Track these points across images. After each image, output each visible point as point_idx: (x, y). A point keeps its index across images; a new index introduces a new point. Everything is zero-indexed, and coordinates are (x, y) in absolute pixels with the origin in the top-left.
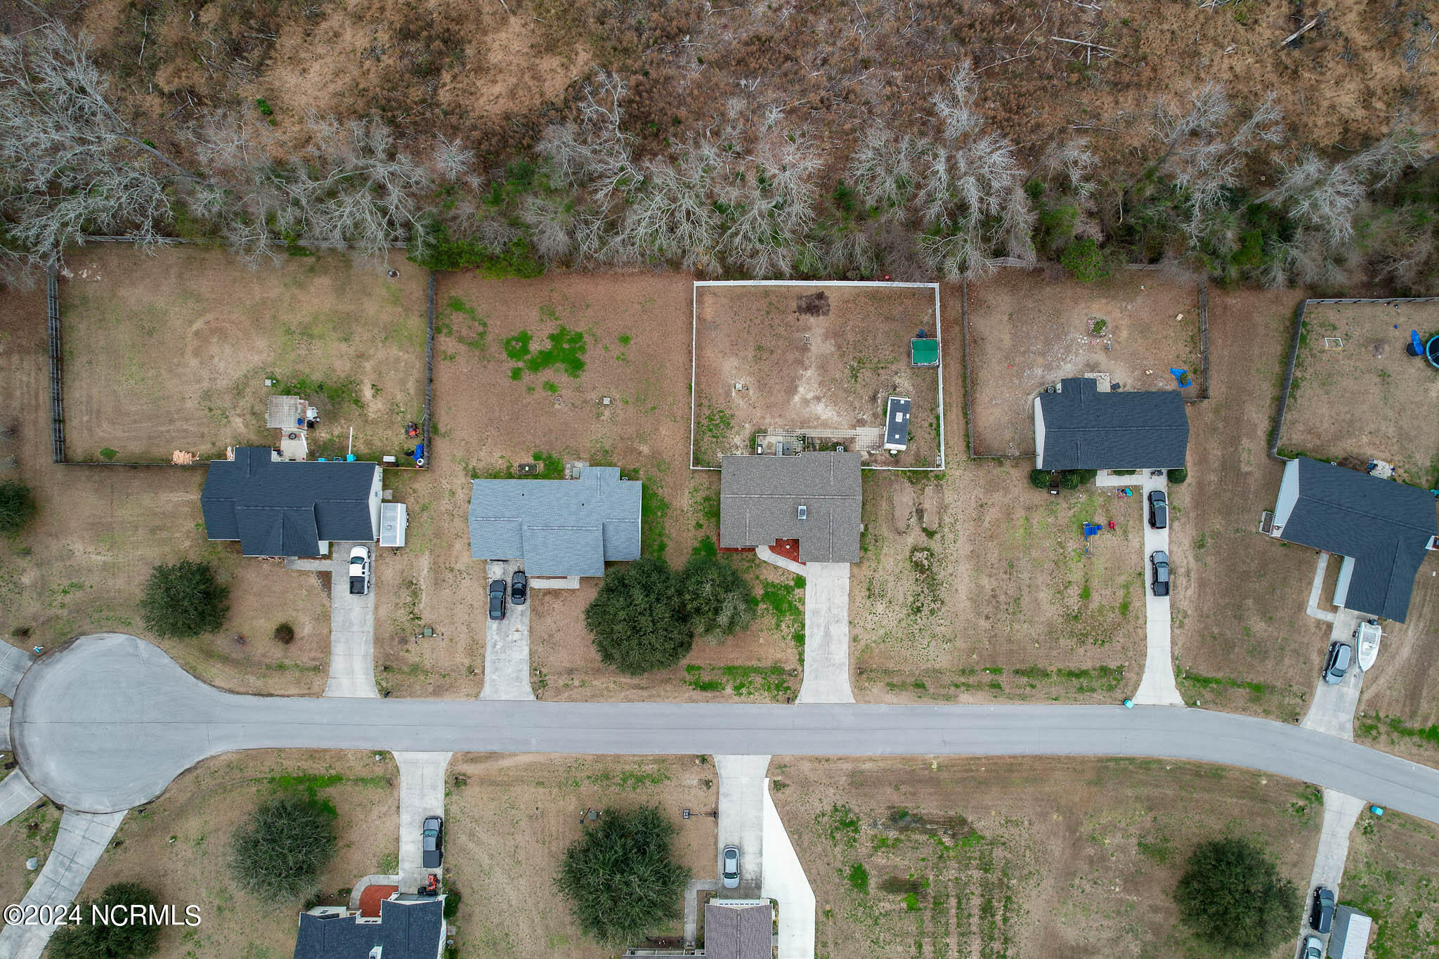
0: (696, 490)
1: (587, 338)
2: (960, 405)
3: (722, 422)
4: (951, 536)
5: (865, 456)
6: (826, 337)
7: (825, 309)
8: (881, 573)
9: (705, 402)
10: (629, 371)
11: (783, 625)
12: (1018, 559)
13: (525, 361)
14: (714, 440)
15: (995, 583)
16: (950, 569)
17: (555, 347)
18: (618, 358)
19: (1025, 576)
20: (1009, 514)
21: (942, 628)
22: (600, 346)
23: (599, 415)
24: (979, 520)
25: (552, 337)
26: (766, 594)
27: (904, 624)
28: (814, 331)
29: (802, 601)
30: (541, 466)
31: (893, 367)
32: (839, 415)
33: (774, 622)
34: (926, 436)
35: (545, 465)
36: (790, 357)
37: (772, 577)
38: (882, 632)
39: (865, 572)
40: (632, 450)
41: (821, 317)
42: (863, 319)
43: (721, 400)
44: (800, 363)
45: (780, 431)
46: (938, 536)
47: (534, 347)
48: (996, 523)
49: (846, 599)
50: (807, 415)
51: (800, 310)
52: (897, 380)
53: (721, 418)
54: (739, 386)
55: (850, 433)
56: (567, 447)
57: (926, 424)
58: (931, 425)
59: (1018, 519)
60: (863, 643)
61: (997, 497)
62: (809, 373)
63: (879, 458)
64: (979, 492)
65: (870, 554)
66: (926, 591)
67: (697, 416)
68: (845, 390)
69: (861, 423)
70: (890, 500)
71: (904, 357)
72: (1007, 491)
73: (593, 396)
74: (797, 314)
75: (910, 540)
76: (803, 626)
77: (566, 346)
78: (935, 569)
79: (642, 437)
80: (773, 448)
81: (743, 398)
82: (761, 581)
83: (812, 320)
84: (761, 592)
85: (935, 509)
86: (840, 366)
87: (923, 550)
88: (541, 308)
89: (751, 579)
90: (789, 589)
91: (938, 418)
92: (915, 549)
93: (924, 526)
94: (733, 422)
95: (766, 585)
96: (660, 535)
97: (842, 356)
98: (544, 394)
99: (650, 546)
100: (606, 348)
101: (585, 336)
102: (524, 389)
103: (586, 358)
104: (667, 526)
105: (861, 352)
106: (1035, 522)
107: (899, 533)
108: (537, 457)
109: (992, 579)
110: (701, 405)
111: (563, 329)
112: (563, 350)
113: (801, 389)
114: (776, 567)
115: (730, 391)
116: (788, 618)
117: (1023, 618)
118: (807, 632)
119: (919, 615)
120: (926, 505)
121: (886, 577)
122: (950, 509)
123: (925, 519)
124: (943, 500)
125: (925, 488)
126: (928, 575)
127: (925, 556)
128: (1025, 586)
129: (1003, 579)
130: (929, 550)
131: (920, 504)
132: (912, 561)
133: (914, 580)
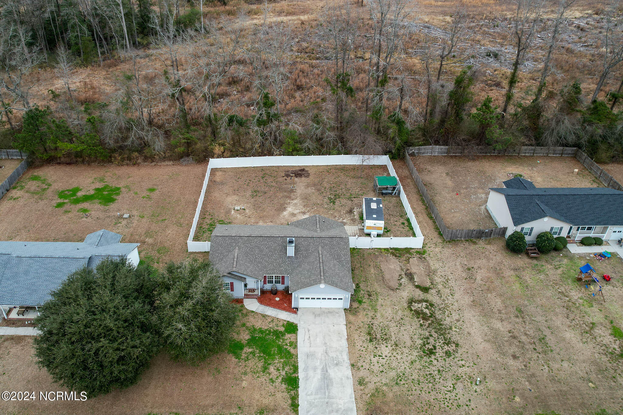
4: (447, 291)
6: (308, 186)
7: (306, 175)
8: (380, 320)
11: (272, 369)
12: (525, 306)
15: (509, 327)
16: (455, 316)
20: (499, 274)
21: (465, 369)
24: (470, 279)
26: (252, 341)
27: (417, 365)
28: (298, 184)
29: (294, 345)
31: (364, 197)
33: (260, 365)
36: (280, 195)
37: (259, 324)
38: (393, 374)
39: (362, 318)
41: (304, 178)
44: (287, 197)
46: (433, 291)
48: (489, 280)
49: (344, 343)
54: (237, 208)
58: (403, 224)
59: (510, 277)
60: (371, 386)
62: (295, 201)
65: (365, 305)
66: (435, 335)
68: (325, 208)
70: (378, 268)
74: (286, 177)
75: (406, 295)
76: (296, 369)
78: (438, 317)
81: (240, 213)
82: (247, 328)
83: (297, 179)
84: (247, 337)
85: (423, 273)
86: (320, 197)
87: (420, 301)
89: (237, 326)
90: (278, 334)
91: (408, 220)
92: (412, 301)
93: (416, 284)
95: (253, 330)
97: (321, 193)
98: (77, 214)
102: (61, 212)
105: (336, 191)
106: (527, 278)
107: (393, 290)
109: (505, 323)
113: (289, 209)
114: (265, 316)
115: (230, 211)
116: (278, 361)
117: (557, 357)
118: (301, 375)
119: (433, 357)
120: (414, 270)
121: (386, 323)
122: (439, 273)
123: (415, 280)
124: (429, 267)
125: (409, 259)
126: (433, 322)
127: (424, 306)
128: (544, 328)
129: (517, 323)
130: (426, 301)
131: (408, 270)
132: (411, 310)
133: (419, 326)
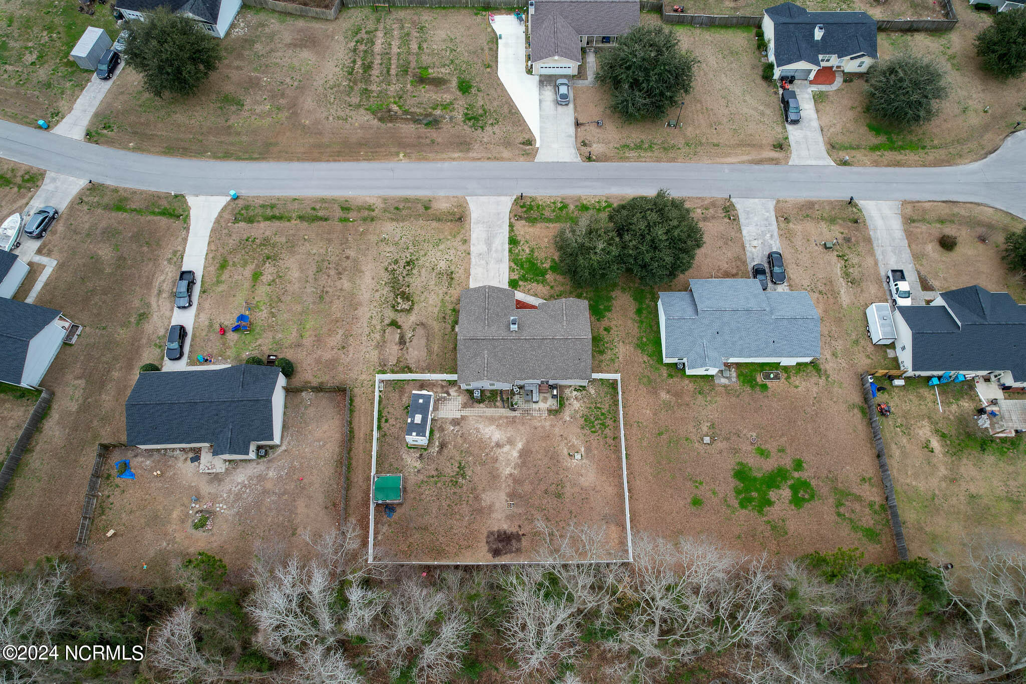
0: (612, 360)
1: (735, 503)
2: (356, 440)
3: (593, 423)
4: (374, 322)
5: (453, 391)
6: (491, 507)
7: (491, 539)
8: (441, 292)
9: (610, 441)
10: (689, 470)
11: (528, 251)
12: (314, 303)
13: (793, 478)
14: (598, 405)
15: (338, 284)
16: (377, 295)
17: (765, 494)
18: (701, 483)
19: (309, 290)
20: (318, 341)
21: (388, 250)
22: (721, 496)
23: (712, 426)
24: (346, 336)
25: (770, 503)
26: (543, 273)
27: (422, 253)
28: (504, 515)
29: (511, 270)
30: (760, 378)
31: (421, 477)
32: (477, 430)
33: (536, 254)
34: (391, 410)
35: (755, 380)
36: (527, 487)
37: (540, 288)
38: (442, 247)
39: (455, 292)
40: (677, 395)
41: (496, 529)
42: (452, 528)
43: (595, 444)
44: (517, 481)
45: (535, 414)
46: (387, 321)
47: (786, 493)
48: (331, 332)
49: (472, 271)
50: (509, 429)
51: (518, 537)
52: (418, 465)
53: (594, 426)
54: (578, 456)
55: (467, 412)
56: (738, 396)
57: (392, 421)
58: (387, 421)
59: (310, 336)
60: (458, 239)
61: (327, 355)
62: (508, 471)
63: (439, 390)
64: (345, 359)
65: (451, 307)
66: (401, 278)
67: (617, 428)
68: (471, 454)
69: (456, 422)
70: (430, 352)
71: (409, 489)
72: (318, 361)
73: (720, 445)
74: (520, 533)
75: (413, 318)
76: (510, 251)
77: (755, 494)
78: (392, 295)
79: (667, 406)
80: (541, 398)
81: (573, 446)
82: (549, 285)
83: (505, 526)
84: (548, 276)
85: (388, 345)
86: (476, 479)
87: (402, 311)
88: (787, 533)
89: (557, 286)
90: (524, 279)
91: (379, 428)
92: (409, 311)
93: (399, 331)
94: (582, 421)
95: (544, 282)
96: (641, 322)
97: (474, 489)
98: (768, 446)
99: (650, 313)
100: (714, 493)
101: (737, 505)
102: (788, 451)
103: (733, 483)
104: (636, 330)
105: (455, 493)
106: (294, 334)
107: (422, 324)
108: (764, 387)
109: (339, 287)
110: (614, 439)
111: (760, 512)
112: (756, 490)
113: (515, 454)
114: (536, 295)
115: (587, 454)
116: (524, 256)
117: (316, 257)
118: (507, 246)
119: (408, 260)
120: (396, 348)
121: (436, 288)
122: (373, 344)
123: (398, 336)
124: (380, 353)
125: (397, 363)
126: (398, 290)
127: (400, 305)
128: (311, 281)
129: (330, 286)
130: (397, 310)
131: (401, 349)
132: (412, 301)
133: (411, 286)
